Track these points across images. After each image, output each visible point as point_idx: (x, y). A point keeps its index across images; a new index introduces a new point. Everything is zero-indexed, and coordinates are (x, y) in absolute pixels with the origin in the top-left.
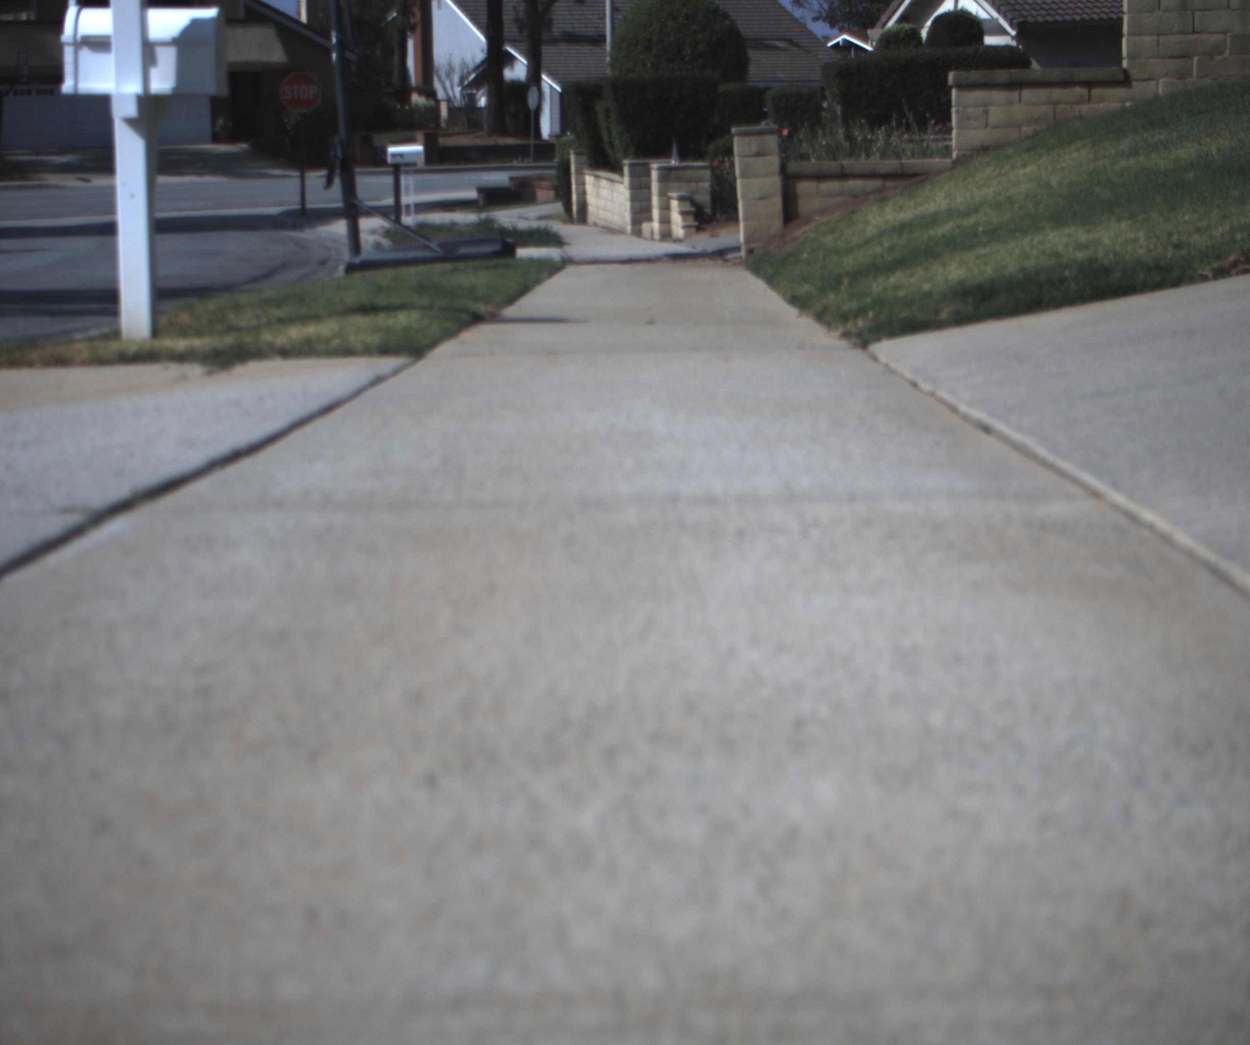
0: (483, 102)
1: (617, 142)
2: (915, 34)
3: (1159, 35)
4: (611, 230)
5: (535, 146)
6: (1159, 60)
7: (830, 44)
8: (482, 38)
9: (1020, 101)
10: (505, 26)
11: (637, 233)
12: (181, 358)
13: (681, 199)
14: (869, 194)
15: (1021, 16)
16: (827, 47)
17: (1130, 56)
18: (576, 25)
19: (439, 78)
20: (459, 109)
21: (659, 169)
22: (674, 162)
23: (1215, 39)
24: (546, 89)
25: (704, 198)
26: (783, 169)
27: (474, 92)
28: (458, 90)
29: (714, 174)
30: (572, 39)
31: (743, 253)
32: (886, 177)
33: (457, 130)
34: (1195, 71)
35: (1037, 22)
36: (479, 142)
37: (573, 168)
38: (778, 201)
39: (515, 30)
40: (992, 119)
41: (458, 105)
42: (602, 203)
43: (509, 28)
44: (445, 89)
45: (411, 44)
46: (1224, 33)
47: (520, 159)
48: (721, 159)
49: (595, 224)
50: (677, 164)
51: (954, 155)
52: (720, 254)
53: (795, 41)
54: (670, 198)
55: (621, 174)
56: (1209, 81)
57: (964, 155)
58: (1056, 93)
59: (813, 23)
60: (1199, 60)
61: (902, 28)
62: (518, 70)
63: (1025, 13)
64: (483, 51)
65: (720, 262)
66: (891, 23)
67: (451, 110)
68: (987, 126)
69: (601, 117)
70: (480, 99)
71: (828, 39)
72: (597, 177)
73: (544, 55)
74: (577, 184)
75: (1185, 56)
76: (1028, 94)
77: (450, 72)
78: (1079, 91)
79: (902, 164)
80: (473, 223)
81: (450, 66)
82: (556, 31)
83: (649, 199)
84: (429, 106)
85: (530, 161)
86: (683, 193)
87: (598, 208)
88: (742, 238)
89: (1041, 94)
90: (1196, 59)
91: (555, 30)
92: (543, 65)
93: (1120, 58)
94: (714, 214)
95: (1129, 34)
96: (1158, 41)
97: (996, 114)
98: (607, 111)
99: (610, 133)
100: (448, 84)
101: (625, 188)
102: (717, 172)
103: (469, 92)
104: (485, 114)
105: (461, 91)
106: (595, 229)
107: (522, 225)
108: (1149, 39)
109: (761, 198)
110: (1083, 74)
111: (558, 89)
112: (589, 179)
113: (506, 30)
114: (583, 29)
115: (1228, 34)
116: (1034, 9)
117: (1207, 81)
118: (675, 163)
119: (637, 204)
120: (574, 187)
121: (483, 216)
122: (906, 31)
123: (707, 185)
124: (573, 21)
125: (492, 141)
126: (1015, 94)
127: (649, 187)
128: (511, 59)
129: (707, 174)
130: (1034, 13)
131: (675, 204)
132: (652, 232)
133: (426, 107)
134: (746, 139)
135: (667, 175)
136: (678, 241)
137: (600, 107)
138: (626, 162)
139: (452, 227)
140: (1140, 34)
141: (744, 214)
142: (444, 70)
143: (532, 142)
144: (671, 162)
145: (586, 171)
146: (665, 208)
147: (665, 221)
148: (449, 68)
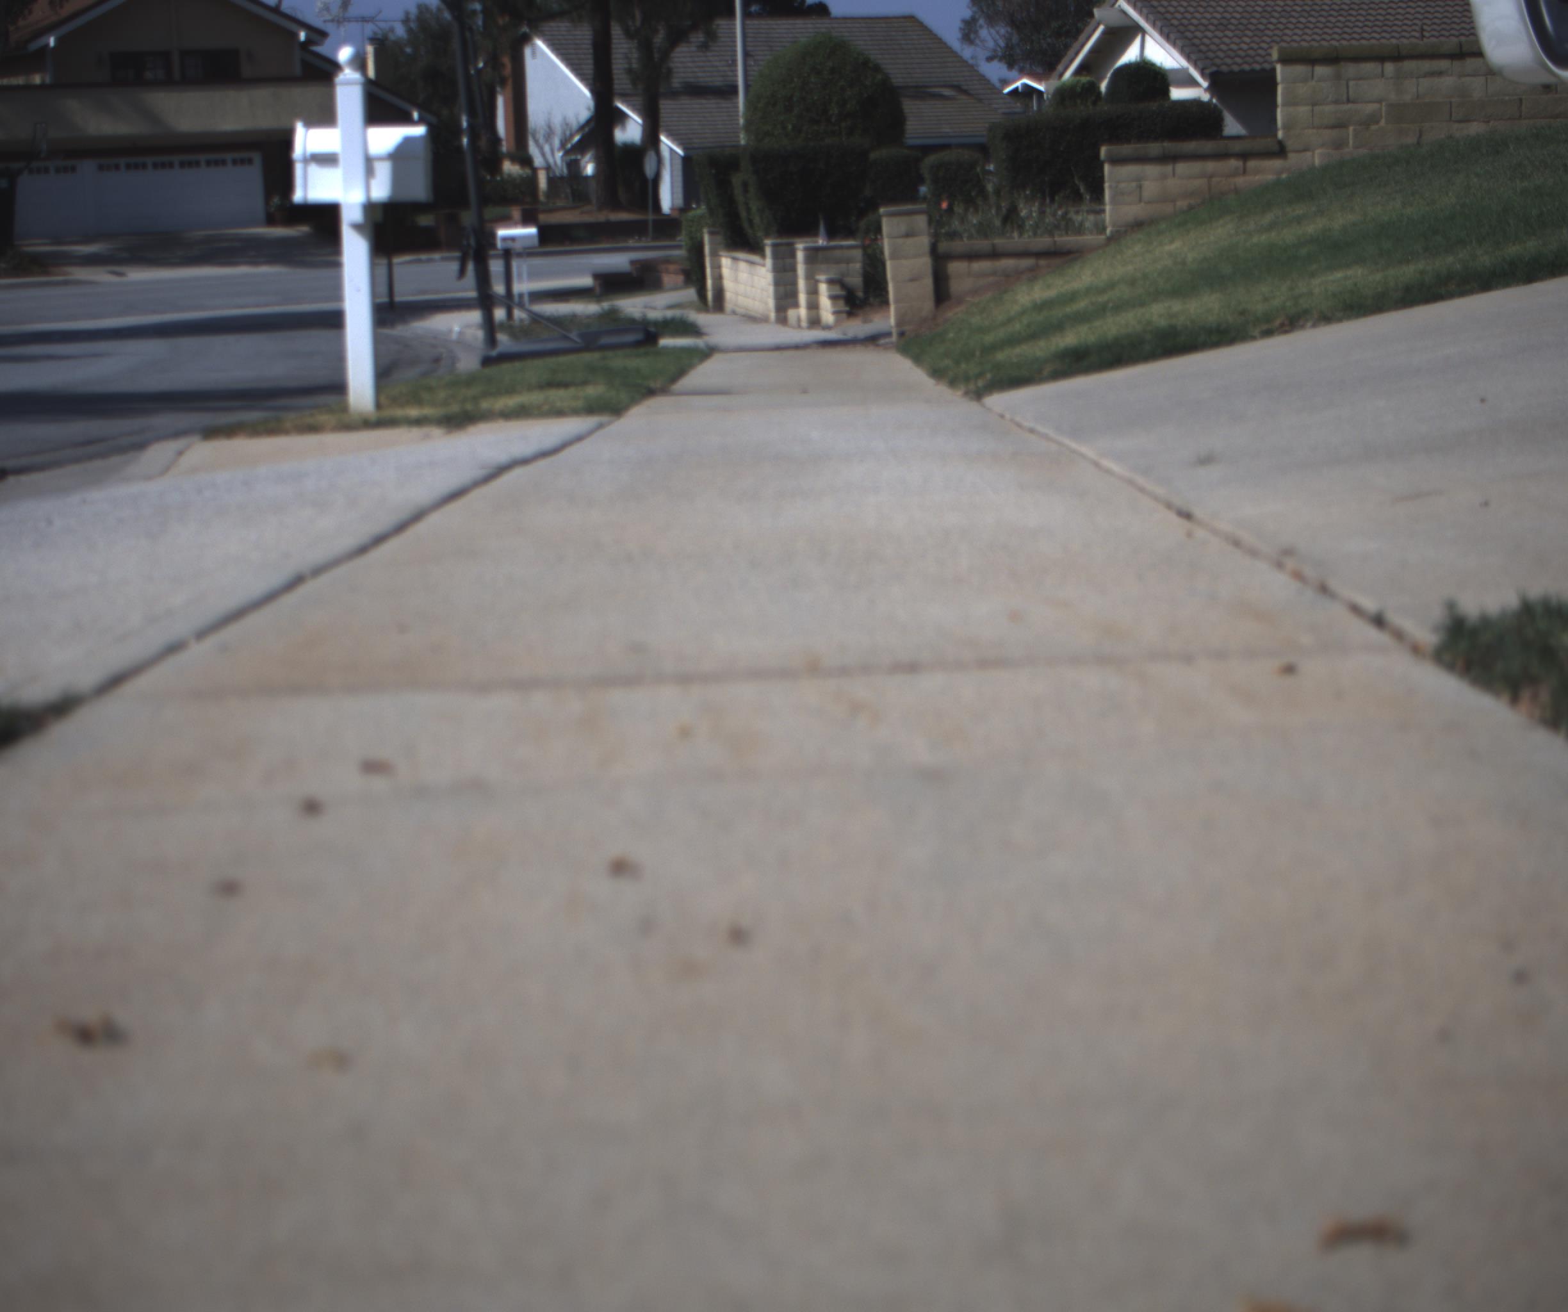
0: (589, 169)
1: (757, 220)
2: (1093, 87)
3: (1314, 105)
4: (752, 319)
5: (655, 221)
6: (1315, 131)
7: (1007, 90)
8: (587, 93)
9: (1174, 175)
10: (615, 77)
11: (782, 320)
12: (419, 422)
13: (831, 282)
14: (1021, 273)
15: (1214, 65)
16: (1004, 94)
17: (1285, 127)
18: (700, 74)
19: (536, 142)
20: (562, 178)
21: (806, 249)
22: (821, 242)
23: (1370, 108)
24: (665, 153)
25: (856, 281)
26: (934, 251)
27: (579, 157)
28: (559, 155)
29: (865, 254)
30: (696, 90)
31: (894, 338)
32: (1038, 255)
33: (560, 203)
34: (1351, 142)
35: (1232, 72)
36: (587, 219)
37: (707, 249)
38: (928, 282)
39: (627, 82)
40: (1146, 194)
41: (559, 173)
42: (741, 288)
43: (621, 79)
44: (543, 155)
45: (500, 102)
46: (1380, 101)
47: (637, 238)
48: (873, 237)
49: (734, 313)
50: (825, 243)
51: (1108, 231)
52: (872, 340)
53: (965, 87)
54: (817, 282)
55: (763, 256)
56: (1366, 151)
57: (1117, 231)
58: (1211, 166)
59: (988, 65)
60: (1355, 130)
61: (1078, 82)
62: (631, 130)
63: (1218, 61)
64: (587, 107)
66: (1068, 75)
67: (551, 180)
68: (1141, 201)
69: (738, 192)
70: (585, 167)
71: (1005, 82)
72: (735, 259)
73: (662, 111)
74: (712, 268)
75: (1340, 125)
76: (1182, 167)
77: (549, 134)
78: (1234, 163)
79: (1055, 242)
80: (594, 315)
81: (549, 127)
82: (676, 83)
83: (794, 283)
84: (525, 176)
85: (649, 240)
86: (832, 276)
87: (737, 294)
88: (892, 321)
89: (1196, 167)
90: (1351, 129)
91: (675, 81)
92: (662, 124)
93: (1276, 130)
94: (866, 298)
95: (1284, 105)
96: (1313, 110)
97: (1151, 188)
98: (745, 185)
99: (748, 210)
100: (547, 148)
101: (767, 271)
102: (870, 251)
103: (573, 157)
104: (593, 185)
105: (563, 157)
106: (734, 317)
107: (653, 315)
108: (1303, 110)
109: (912, 280)
111: (680, 152)
112: (726, 262)
113: (616, 82)
114: (708, 79)
115: (1384, 104)
116: (1229, 57)
117: (1363, 151)
118: (823, 243)
119: (782, 288)
120: (708, 271)
121: (606, 305)
122: (1084, 84)
123: (857, 266)
124: (696, 70)
125: (602, 217)
126: (1168, 168)
127: (793, 269)
128: (622, 117)
129: (858, 254)
130: (1229, 61)
131: (823, 288)
132: (799, 320)
133: (521, 177)
134: (895, 220)
135: (813, 255)
136: (828, 328)
137: (737, 180)
138: (768, 242)
140: (1295, 104)
141: (894, 297)
142: (542, 132)
143: (651, 217)
144: (817, 242)
145: (721, 253)
146: (813, 292)
147: (813, 306)
148: (548, 130)
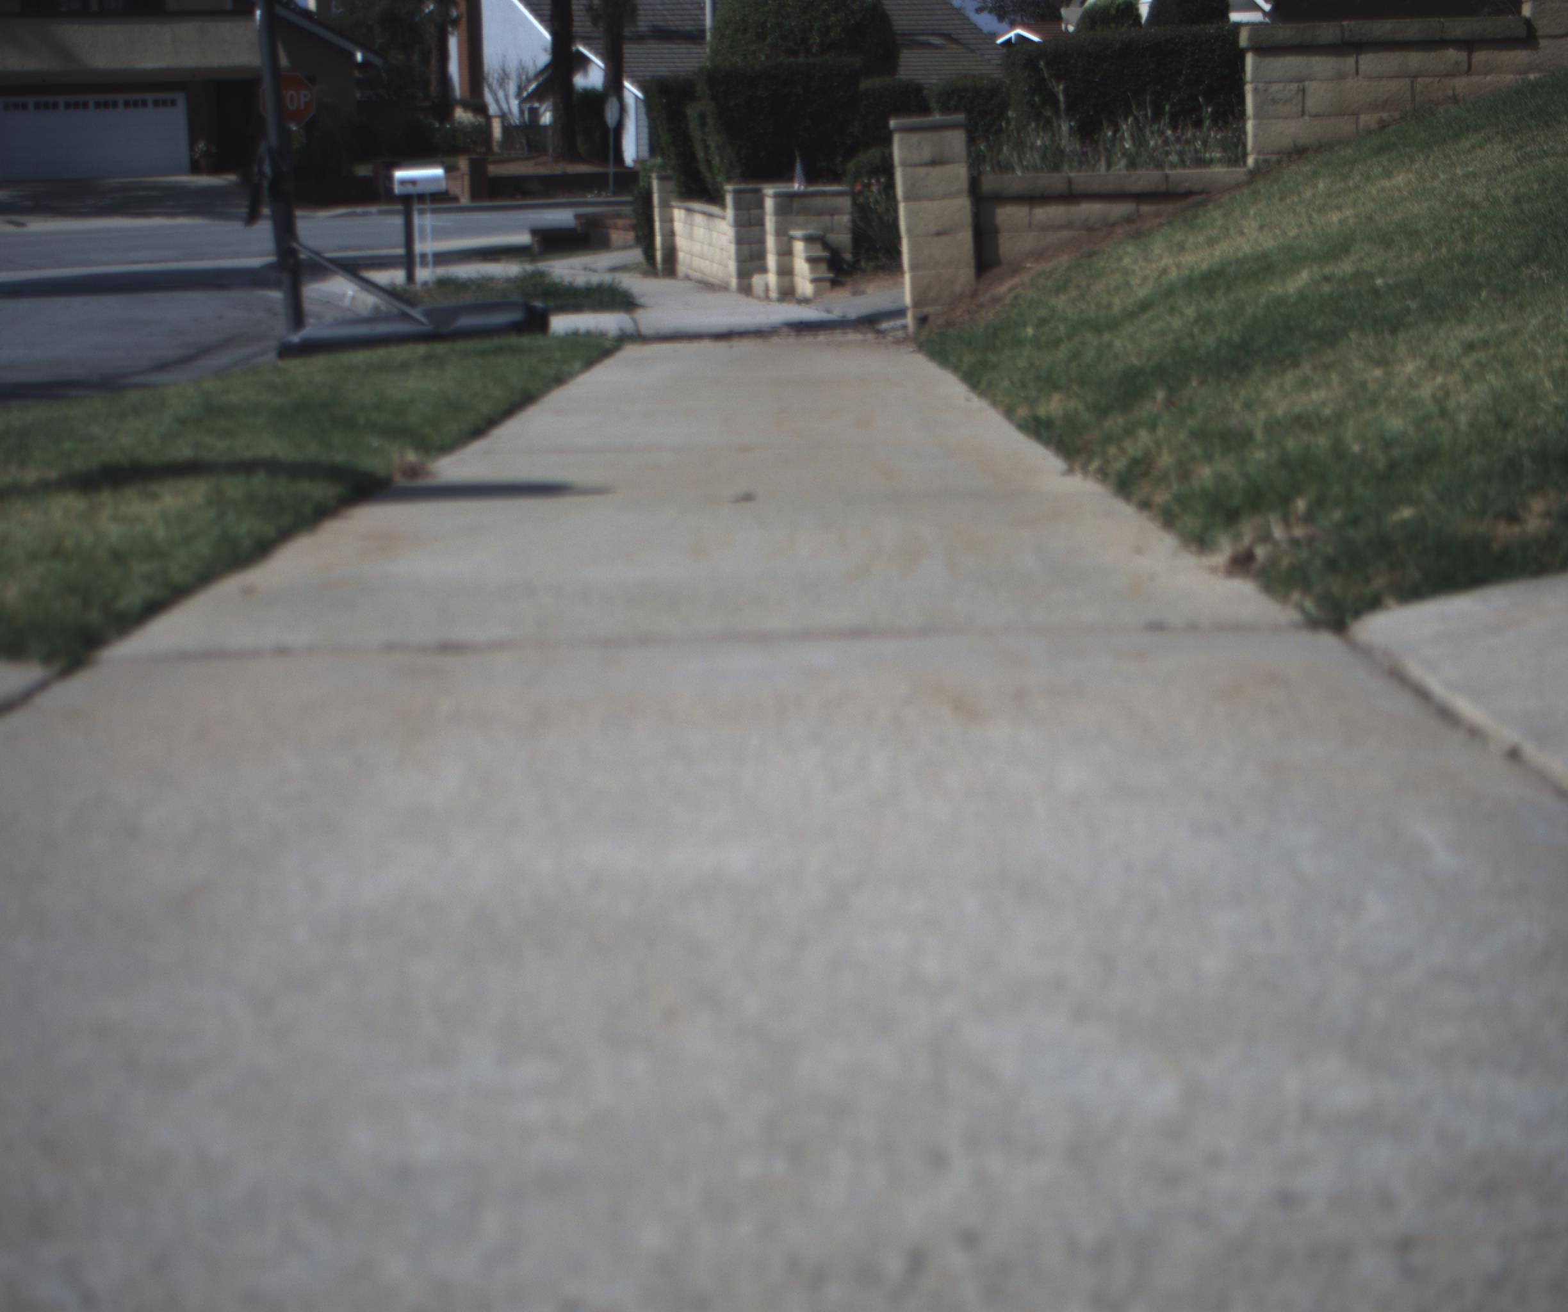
0: (546, 118)
1: (716, 161)
2: (1131, 9)
4: (708, 286)
5: (616, 175)
7: (1000, 41)
8: (547, 36)
9: (1357, 73)
10: (576, 19)
11: (746, 289)
13: (809, 240)
14: (1114, 225)
16: (996, 44)
18: (670, 18)
19: (491, 88)
20: (516, 127)
21: (777, 196)
22: (797, 186)
24: (628, 99)
25: (843, 238)
26: (974, 187)
27: (536, 105)
28: (514, 104)
29: (855, 204)
30: (664, 35)
31: (909, 320)
32: (1140, 197)
33: (513, 154)
36: (542, 170)
37: (656, 198)
38: (966, 237)
39: (589, 24)
40: (1311, 104)
41: (514, 121)
42: (697, 247)
43: (580, 20)
44: (497, 101)
45: (452, 41)
47: (596, 192)
48: (866, 181)
49: (687, 278)
50: (802, 188)
51: (1250, 161)
52: (870, 322)
53: (955, 36)
54: (792, 238)
55: (723, 205)
57: (1266, 161)
58: (1415, 59)
59: (977, 15)
62: (593, 76)
64: (545, 50)
65: (870, 336)
67: (507, 129)
68: (1303, 113)
69: (693, 125)
70: (543, 115)
71: (997, 34)
72: (689, 211)
73: (626, 56)
74: (662, 221)
76: (1369, 61)
77: (504, 78)
78: (1452, 55)
79: (1167, 177)
81: (504, 71)
82: (643, 25)
83: (762, 241)
84: (477, 124)
85: (609, 194)
86: (811, 231)
87: (692, 254)
88: (908, 300)
89: (1391, 61)
91: (640, 23)
92: (626, 69)
94: (857, 262)
97: (1319, 94)
98: (702, 117)
99: (706, 148)
100: (501, 94)
101: (728, 224)
102: (861, 200)
103: (529, 105)
104: (550, 132)
105: (520, 105)
106: (687, 284)
109: (939, 234)
110: (1459, 27)
111: (640, 95)
112: (678, 214)
113: (575, 24)
114: (678, 23)
118: (799, 188)
119: (745, 248)
120: (657, 225)
121: (532, 267)
122: (1119, 5)
123: (846, 219)
124: (665, 12)
125: (559, 169)
126: (1350, 61)
127: (761, 223)
128: (584, 62)
129: (846, 203)
131: (799, 247)
132: (767, 288)
133: (472, 125)
134: (914, 138)
135: (787, 205)
136: (805, 301)
137: (692, 111)
138: (729, 187)
139: (482, 284)
141: (911, 259)
142: (496, 76)
143: (611, 169)
144: (794, 187)
145: (674, 203)
146: (786, 253)
147: (785, 271)
148: (501, 73)
